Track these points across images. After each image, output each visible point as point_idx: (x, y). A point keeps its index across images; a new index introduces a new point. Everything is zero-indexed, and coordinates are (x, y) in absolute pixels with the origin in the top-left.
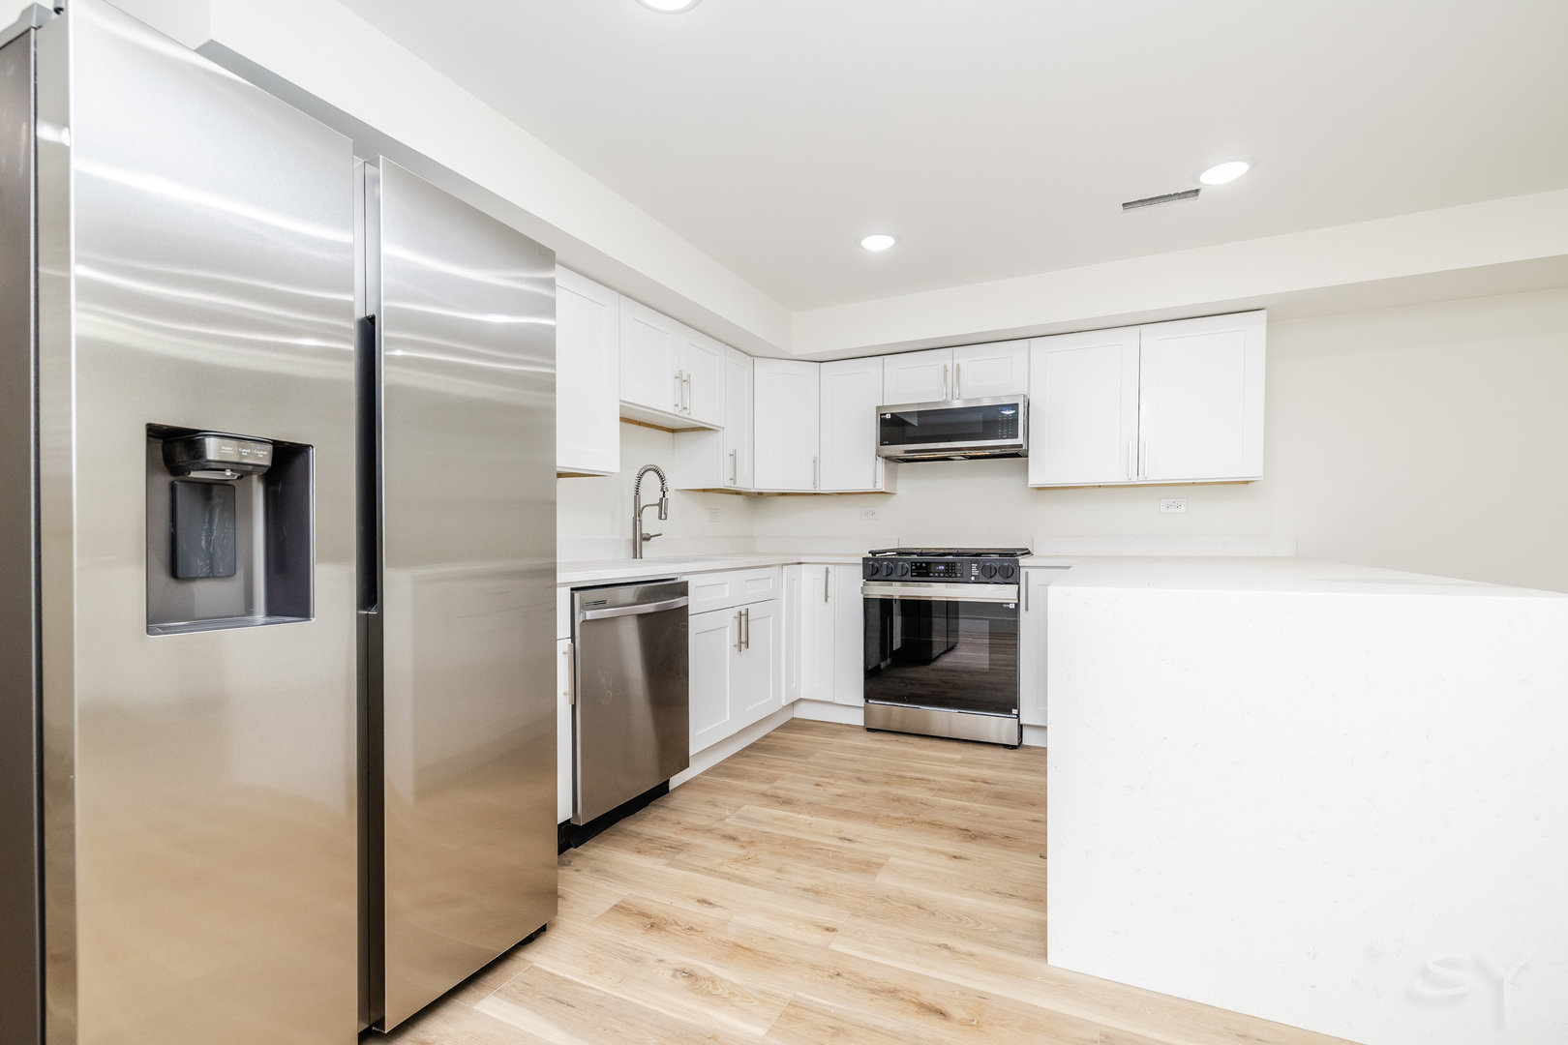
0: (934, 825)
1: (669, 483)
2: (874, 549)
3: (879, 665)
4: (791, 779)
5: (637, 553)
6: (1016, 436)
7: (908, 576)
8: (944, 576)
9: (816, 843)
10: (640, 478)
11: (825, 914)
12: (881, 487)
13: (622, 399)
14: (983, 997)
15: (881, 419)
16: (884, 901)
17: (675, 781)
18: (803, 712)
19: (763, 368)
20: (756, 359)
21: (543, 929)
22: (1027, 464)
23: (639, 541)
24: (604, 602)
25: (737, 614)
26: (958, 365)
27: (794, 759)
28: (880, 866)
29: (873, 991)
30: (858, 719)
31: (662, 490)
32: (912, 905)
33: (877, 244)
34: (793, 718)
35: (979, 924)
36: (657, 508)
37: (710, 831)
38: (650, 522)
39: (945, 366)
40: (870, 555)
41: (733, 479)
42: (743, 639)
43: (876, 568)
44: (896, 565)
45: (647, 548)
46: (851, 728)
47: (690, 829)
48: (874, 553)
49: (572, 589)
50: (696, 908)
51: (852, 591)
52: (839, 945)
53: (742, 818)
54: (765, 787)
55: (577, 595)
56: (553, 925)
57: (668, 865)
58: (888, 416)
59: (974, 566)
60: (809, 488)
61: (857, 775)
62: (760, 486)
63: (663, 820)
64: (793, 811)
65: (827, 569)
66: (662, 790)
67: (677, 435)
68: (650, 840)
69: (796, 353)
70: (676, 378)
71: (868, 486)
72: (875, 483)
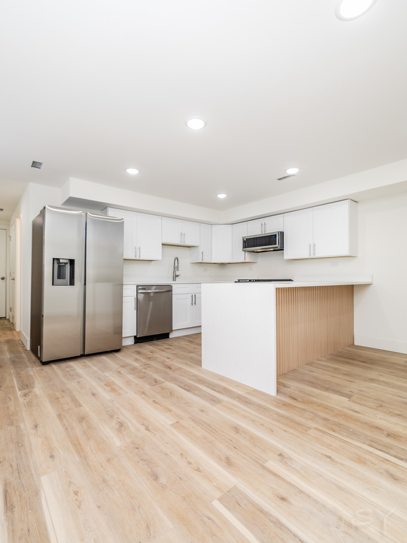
5: (174, 279)
6: (276, 244)
10: (175, 260)
12: (247, 261)
15: (243, 241)
17: (171, 336)
19: (214, 227)
20: (212, 225)
22: (284, 252)
23: (175, 277)
24: (146, 289)
25: (191, 296)
26: (265, 223)
31: (178, 263)
33: (222, 196)
39: (262, 223)
41: (202, 260)
42: (194, 302)
49: (137, 286)
58: (245, 240)
60: (229, 261)
67: (189, 248)
69: (222, 223)
70: (180, 234)
71: (243, 261)
72: (245, 259)
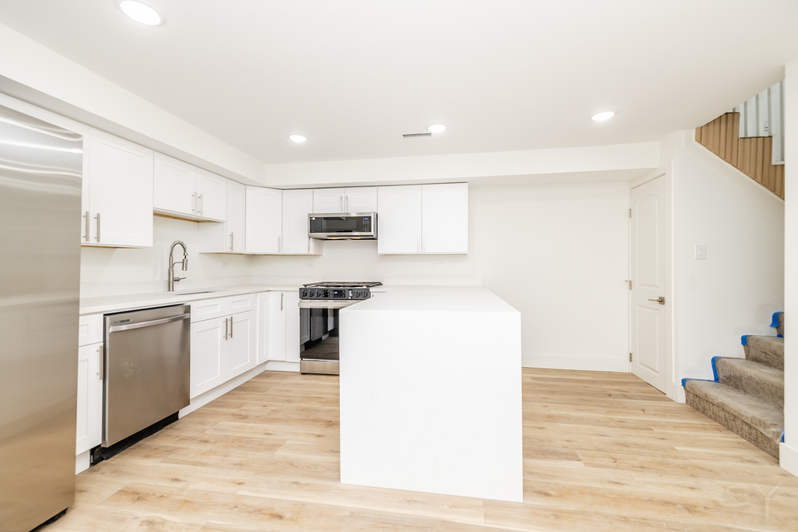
0: (316, 421)
1: (188, 251)
2: (306, 284)
3: (321, 338)
4: (252, 405)
5: (170, 288)
6: (370, 231)
7: (321, 297)
8: (337, 297)
9: (252, 438)
10: (172, 248)
11: (239, 476)
12: (312, 252)
13: (155, 207)
14: (303, 504)
15: (311, 220)
16: (274, 464)
17: (183, 413)
18: (270, 367)
19: (251, 191)
20: (247, 186)
21: (64, 512)
22: (377, 243)
23: (172, 282)
24: (128, 320)
25: (225, 320)
26: (347, 196)
27: (258, 393)
28: (279, 446)
29: (250, 512)
30: (297, 368)
31: (184, 254)
32: (288, 464)
33: (298, 139)
34: (266, 371)
35: (317, 468)
36: (182, 264)
37: (194, 439)
38: (178, 272)
39: (341, 196)
40: (304, 287)
41: (232, 248)
42: (229, 332)
43: (306, 293)
44: (315, 292)
45: (178, 287)
46: (294, 373)
47: (183, 439)
48: (305, 286)
49: (104, 315)
50: (169, 484)
51: (294, 304)
52: (242, 491)
53: (216, 429)
54: (236, 411)
55: (108, 318)
56: (72, 508)
57: (162, 462)
58: (314, 219)
59: (350, 292)
60: (276, 252)
61: (287, 399)
62: (250, 250)
63: (169, 436)
64: (246, 422)
65: (282, 294)
66: (174, 418)
67: (200, 224)
68: (156, 449)
69: (268, 185)
70: (193, 196)
71: (305, 252)
72: (309, 250)
